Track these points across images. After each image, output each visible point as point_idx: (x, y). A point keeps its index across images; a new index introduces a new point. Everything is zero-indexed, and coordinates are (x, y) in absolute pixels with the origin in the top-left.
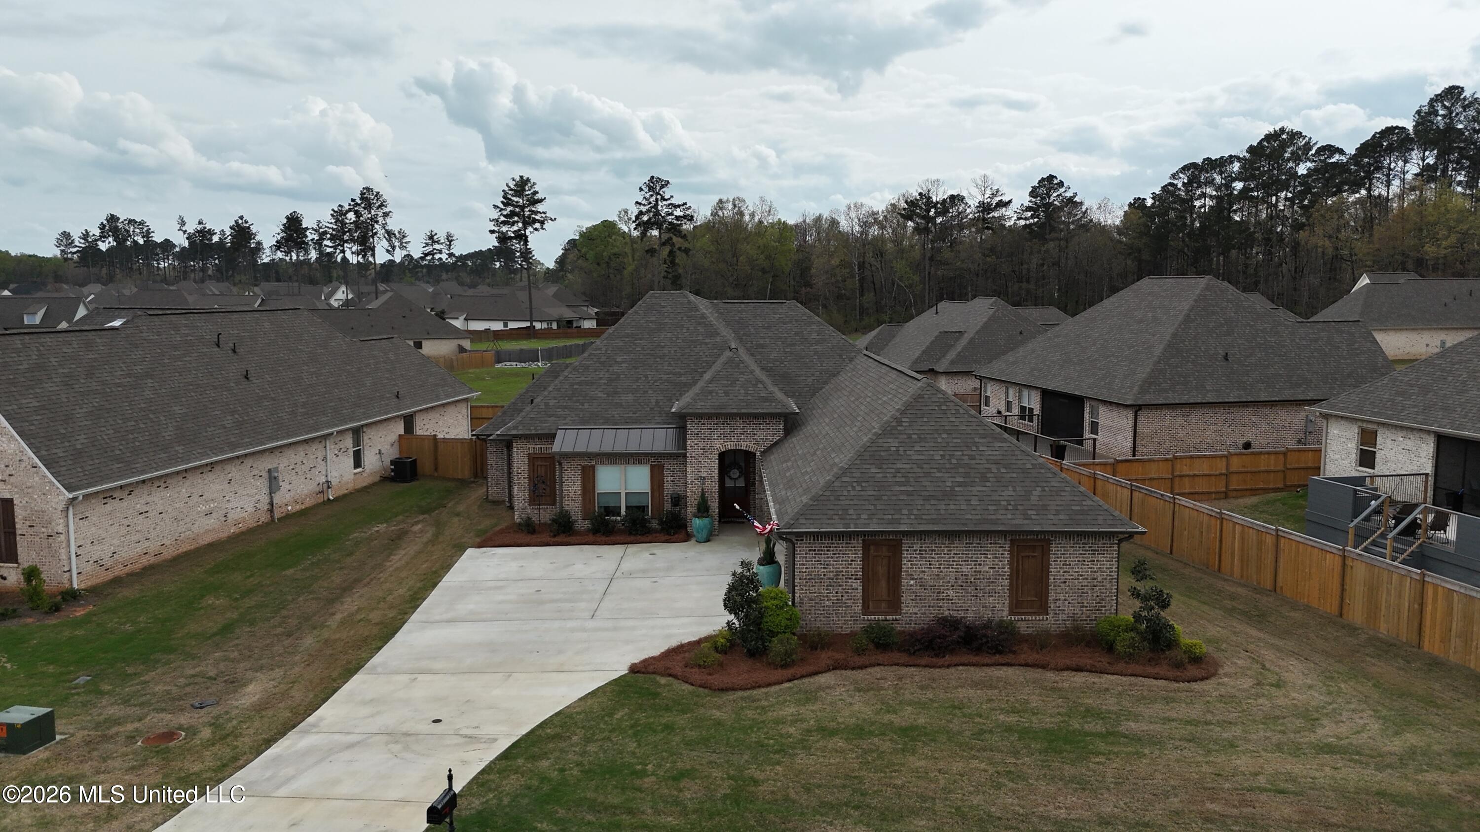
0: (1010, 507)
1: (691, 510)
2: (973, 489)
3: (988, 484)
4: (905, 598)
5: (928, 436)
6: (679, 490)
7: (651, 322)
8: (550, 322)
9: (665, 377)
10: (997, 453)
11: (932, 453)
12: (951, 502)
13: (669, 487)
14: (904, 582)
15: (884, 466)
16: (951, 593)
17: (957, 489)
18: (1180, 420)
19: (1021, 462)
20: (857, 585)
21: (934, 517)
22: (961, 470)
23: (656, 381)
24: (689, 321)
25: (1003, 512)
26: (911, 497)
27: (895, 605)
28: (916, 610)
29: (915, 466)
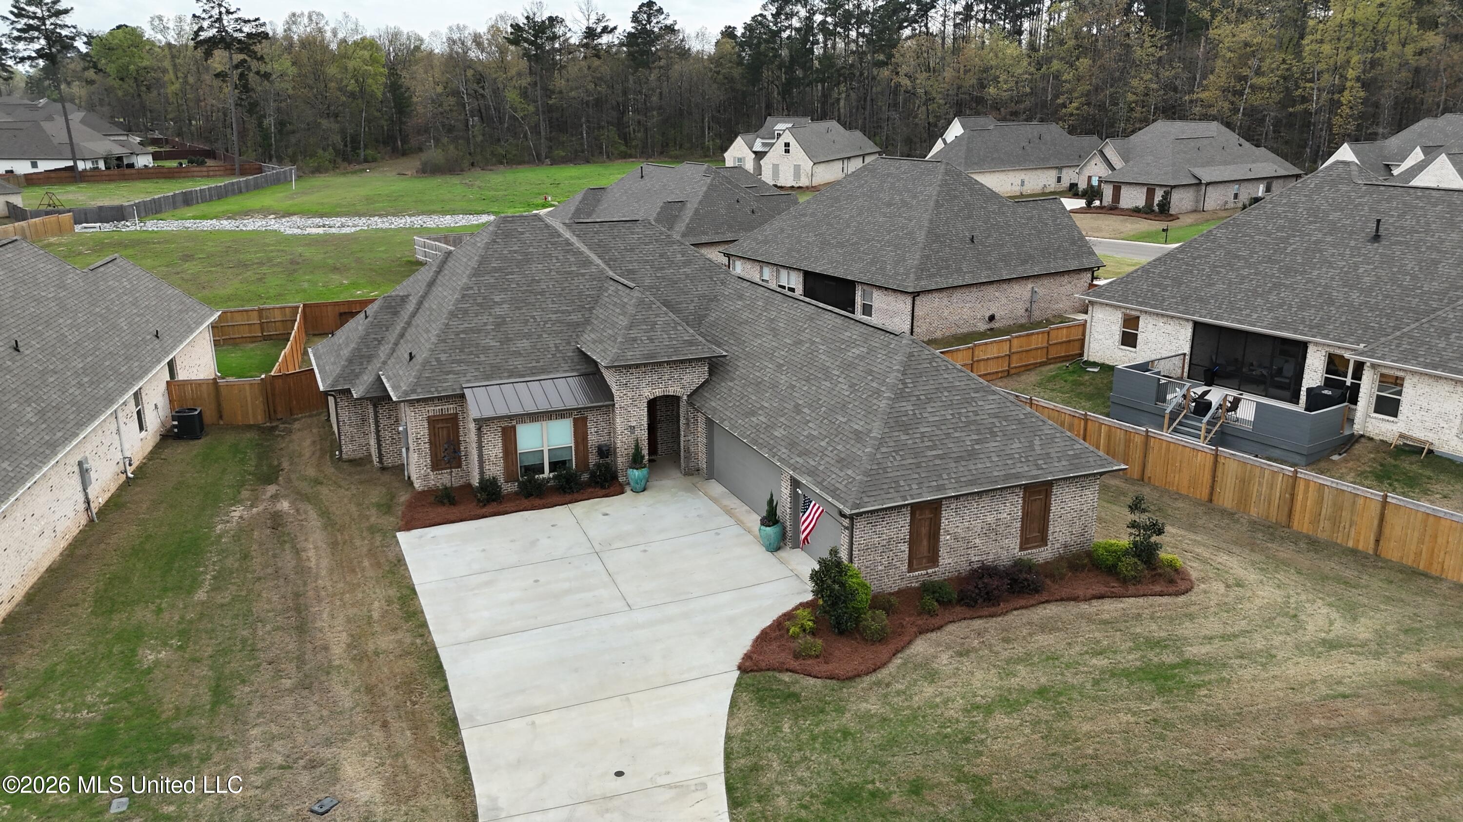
0: (1023, 460)
1: (621, 461)
2: (987, 445)
3: (998, 439)
4: (943, 552)
5: (933, 396)
6: (604, 440)
7: (515, 252)
8: (95, 160)
9: (554, 317)
10: (993, 406)
11: (943, 413)
12: (977, 461)
13: (593, 439)
14: (942, 538)
15: (911, 432)
16: (977, 541)
17: (977, 447)
18: (945, 301)
19: (1014, 413)
20: (905, 547)
21: (970, 478)
22: (973, 427)
23: (546, 322)
24: (556, 249)
25: (1019, 465)
26: (944, 461)
27: (933, 559)
28: (950, 561)
29: (934, 428)
